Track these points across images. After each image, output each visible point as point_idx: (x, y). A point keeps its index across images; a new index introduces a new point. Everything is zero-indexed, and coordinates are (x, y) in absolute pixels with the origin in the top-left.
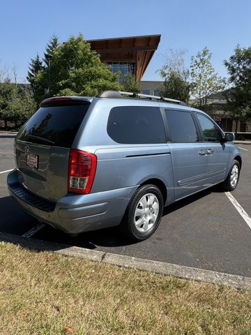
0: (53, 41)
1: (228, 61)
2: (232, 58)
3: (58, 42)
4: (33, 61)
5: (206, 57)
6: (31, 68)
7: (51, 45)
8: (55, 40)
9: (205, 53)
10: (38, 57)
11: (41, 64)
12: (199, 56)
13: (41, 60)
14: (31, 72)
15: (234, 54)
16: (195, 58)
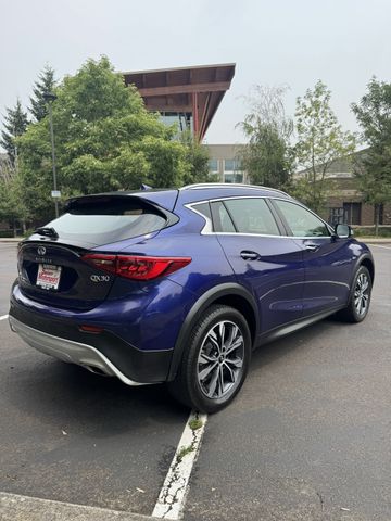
0: (45, 76)
1: (359, 105)
2: (365, 99)
3: (55, 78)
4: (10, 112)
5: (321, 98)
6: (8, 123)
7: (42, 83)
8: (50, 75)
9: (319, 91)
10: (19, 105)
11: (25, 116)
12: (310, 96)
13: (24, 110)
14: (7, 132)
15: (368, 92)
16: (303, 101)
